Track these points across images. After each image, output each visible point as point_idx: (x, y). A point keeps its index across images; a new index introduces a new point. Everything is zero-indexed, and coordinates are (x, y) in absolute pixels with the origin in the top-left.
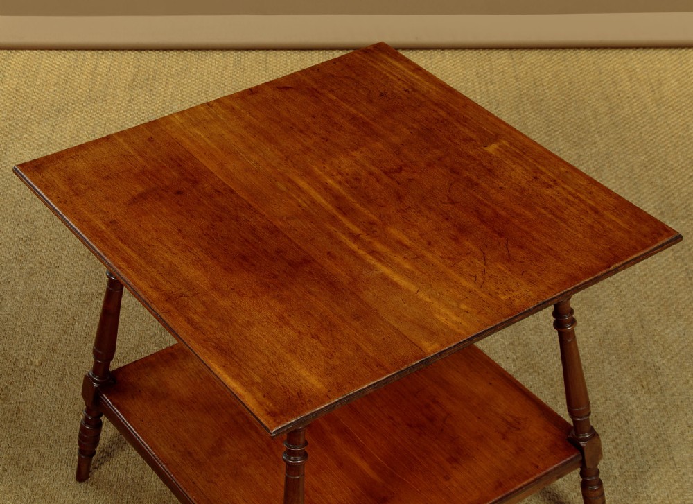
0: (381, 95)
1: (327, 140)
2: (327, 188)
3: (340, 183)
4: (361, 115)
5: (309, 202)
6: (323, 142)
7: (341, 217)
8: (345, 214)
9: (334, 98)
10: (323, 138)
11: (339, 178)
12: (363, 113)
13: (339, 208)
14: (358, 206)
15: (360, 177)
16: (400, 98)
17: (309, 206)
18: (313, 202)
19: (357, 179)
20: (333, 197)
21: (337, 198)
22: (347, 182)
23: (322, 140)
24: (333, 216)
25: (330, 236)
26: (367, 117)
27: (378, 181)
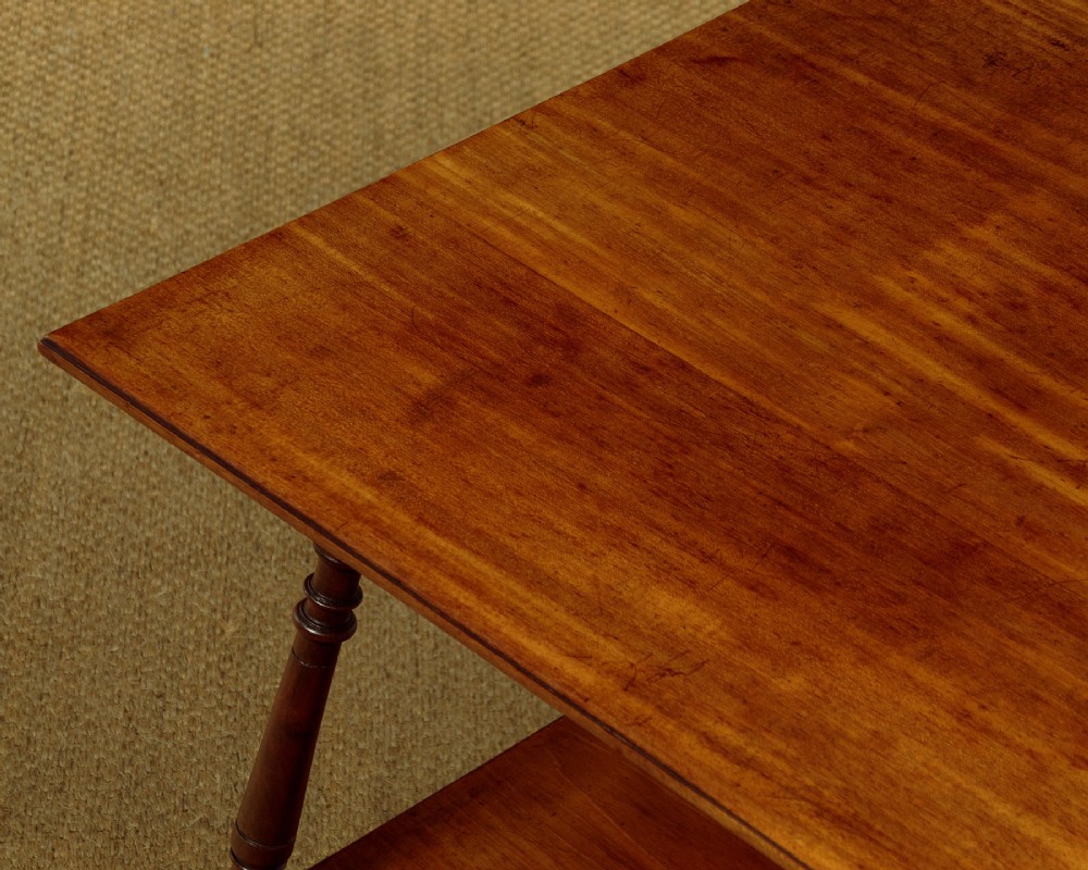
0: (991, 61)
1: (889, 200)
2: (943, 340)
3: (971, 320)
4: (957, 124)
5: (908, 382)
6: (881, 207)
7: (1012, 417)
8: (1021, 407)
9: (862, 79)
10: (877, 197)
11: (963, 304)
12: (958, 115)
13: (998, 392)
14: (1046, 381)
15: (1020, 300)
16: (1047, 66)
17: (911, 391)
18: (921, 381)
19: (1014, 306)
20: (969, 360)
21: (979, 363)
22: (993, 315)
23: (876, 202)
24: (990, 415)
25: (1007, 473)
26: (977, 126)
27: (1076, 307)
